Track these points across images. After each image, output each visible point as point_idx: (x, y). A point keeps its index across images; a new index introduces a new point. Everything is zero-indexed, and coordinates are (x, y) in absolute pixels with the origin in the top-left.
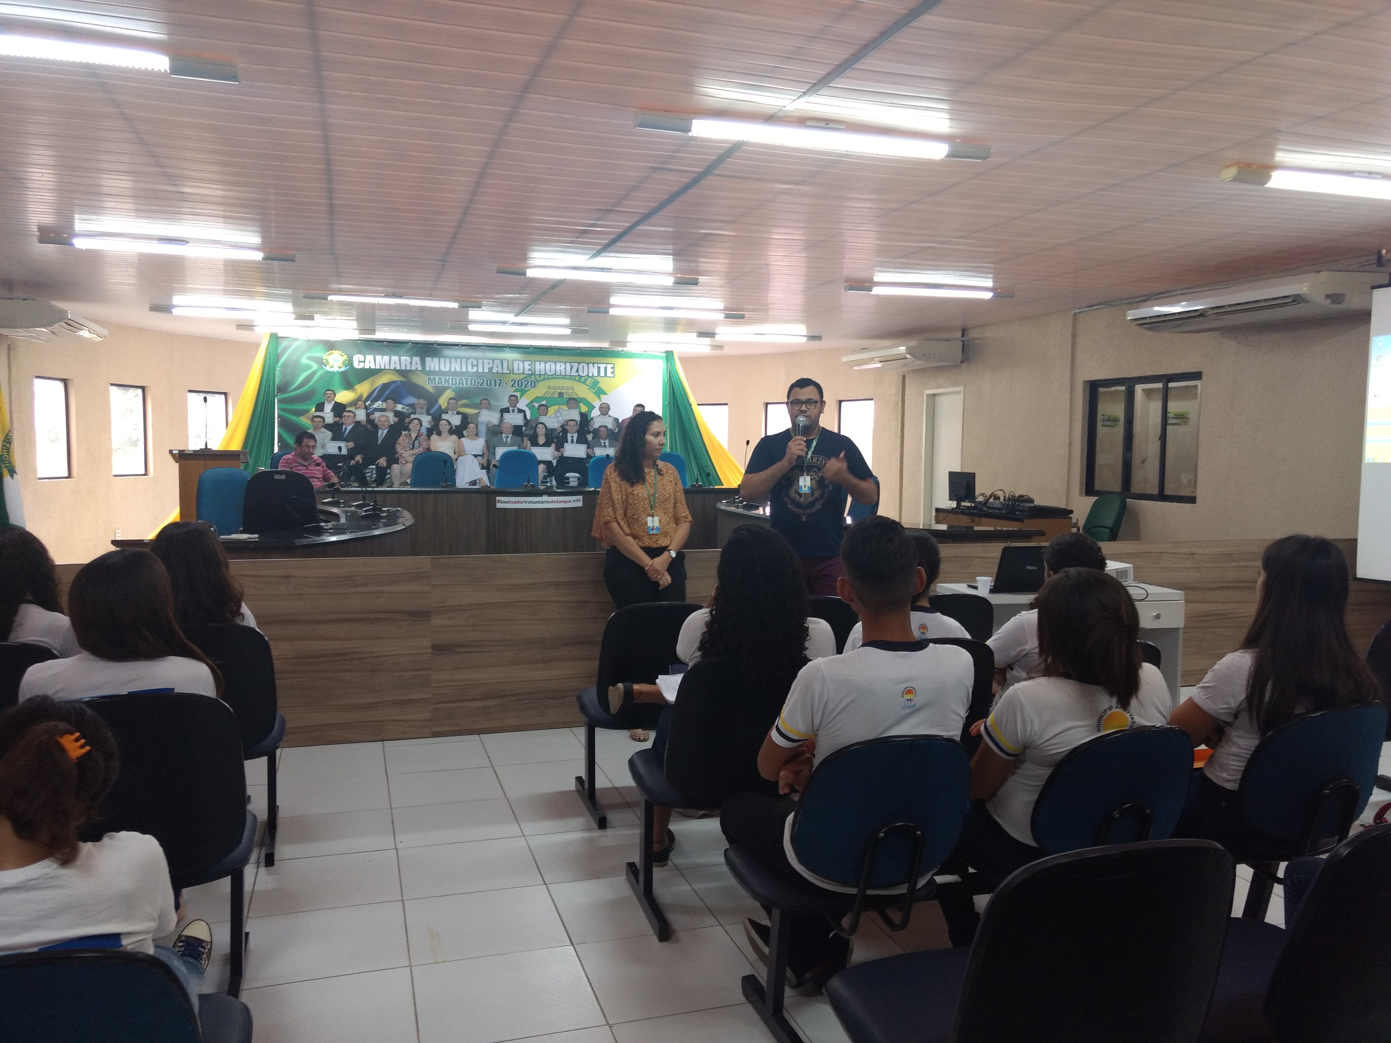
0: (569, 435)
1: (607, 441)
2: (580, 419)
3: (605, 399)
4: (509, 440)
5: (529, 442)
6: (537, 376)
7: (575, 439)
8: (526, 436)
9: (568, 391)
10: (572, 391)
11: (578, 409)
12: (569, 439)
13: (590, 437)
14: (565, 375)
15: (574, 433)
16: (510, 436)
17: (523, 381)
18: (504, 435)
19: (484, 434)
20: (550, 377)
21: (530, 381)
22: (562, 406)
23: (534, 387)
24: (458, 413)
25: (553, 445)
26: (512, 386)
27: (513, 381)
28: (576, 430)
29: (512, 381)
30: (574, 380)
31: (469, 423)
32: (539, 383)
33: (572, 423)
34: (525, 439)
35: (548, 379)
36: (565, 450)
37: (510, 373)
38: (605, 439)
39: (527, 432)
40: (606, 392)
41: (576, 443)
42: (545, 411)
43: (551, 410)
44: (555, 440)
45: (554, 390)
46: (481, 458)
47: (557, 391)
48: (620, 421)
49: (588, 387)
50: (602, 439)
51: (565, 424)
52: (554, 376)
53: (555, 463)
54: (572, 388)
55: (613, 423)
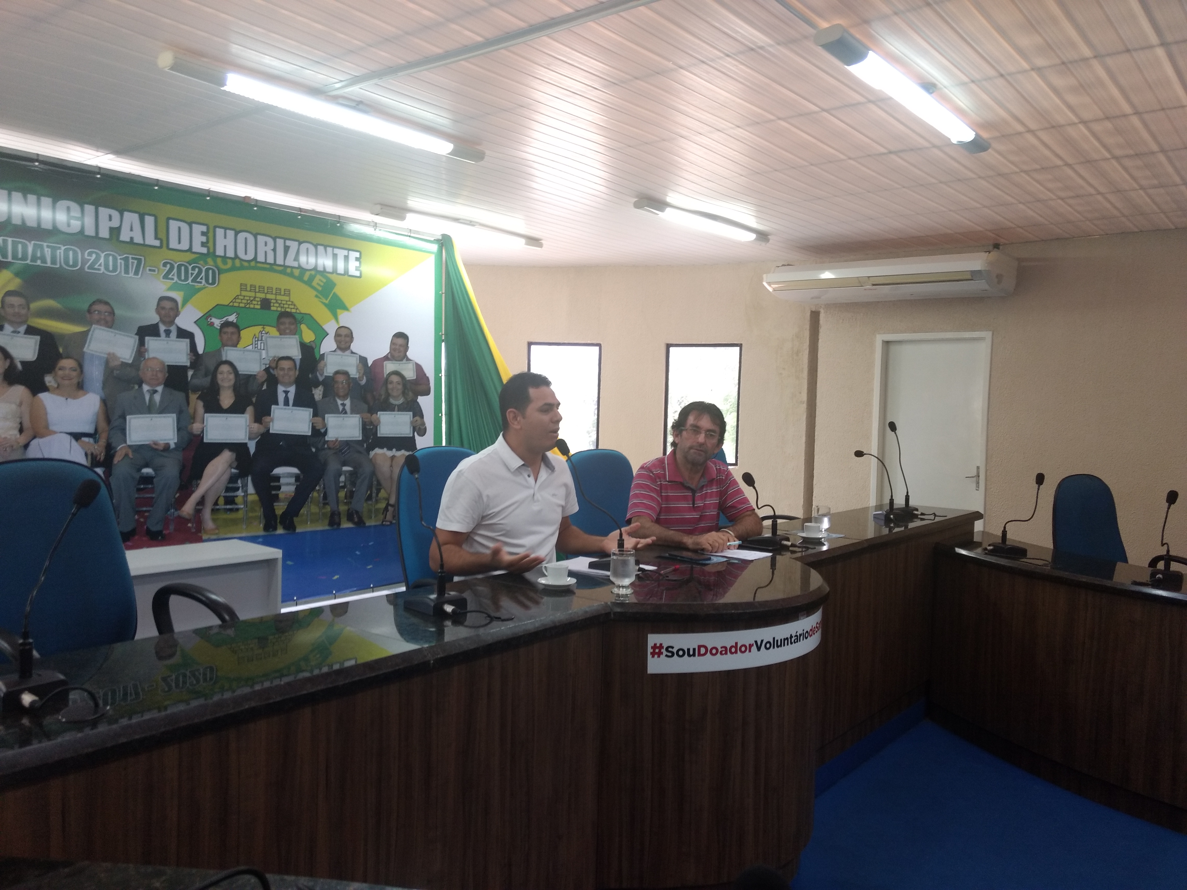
0: (281, 389)
1: (348, 402)
2: (300, 357)
3: (345, 319)
4: (157, 398)
5: (200, 404)
6: (219, 260)
7: (291, 396)
8: (195, 391)
9: (279, 297)
10: (287, 298)
11: (297, 336)
12: (281, 397)
13: (318, 393)
14: (275, 264)
15: (290, 385)
16: (160, 389)
17: (190, 268)
18: (146, 388)
19: (98, 385)
20: (246, 264)
21: (204, 269)
22: (268, 329)
23: (213, 283)
24: (31, 331)
25: (250, 409)
26: (166, 277)
27: (168, 266)
28: (293, 379)
29: (165, 265)
30: (291, 275)
31: (60, 357)
32: (223, 276)
33: (286, 364)
34: (193, 397)
35: (242, 268)
36: (272, 420)
37: (161, 247)
38: (344, 397)
39: (197, 382)
40: (348, 305)
41: (294, 405)
42: (235, 337)
43: (247, 335)
44: (254, 400)
45: (253, 294)
46: (91, 440)
47: (258, 295)
48: (370, 363)
49: (315, 293)
50: (339, 397)
51: (274, 365)
52: (253, 264)
53: (252, 447)
54: (288, 293)
55: (357, 367)
